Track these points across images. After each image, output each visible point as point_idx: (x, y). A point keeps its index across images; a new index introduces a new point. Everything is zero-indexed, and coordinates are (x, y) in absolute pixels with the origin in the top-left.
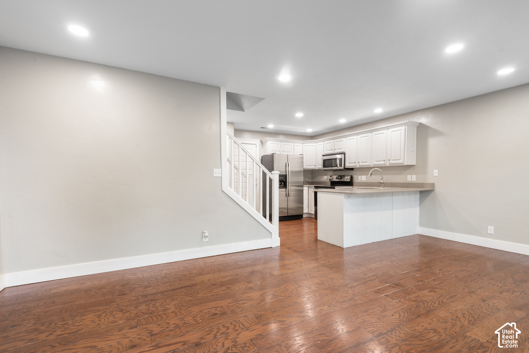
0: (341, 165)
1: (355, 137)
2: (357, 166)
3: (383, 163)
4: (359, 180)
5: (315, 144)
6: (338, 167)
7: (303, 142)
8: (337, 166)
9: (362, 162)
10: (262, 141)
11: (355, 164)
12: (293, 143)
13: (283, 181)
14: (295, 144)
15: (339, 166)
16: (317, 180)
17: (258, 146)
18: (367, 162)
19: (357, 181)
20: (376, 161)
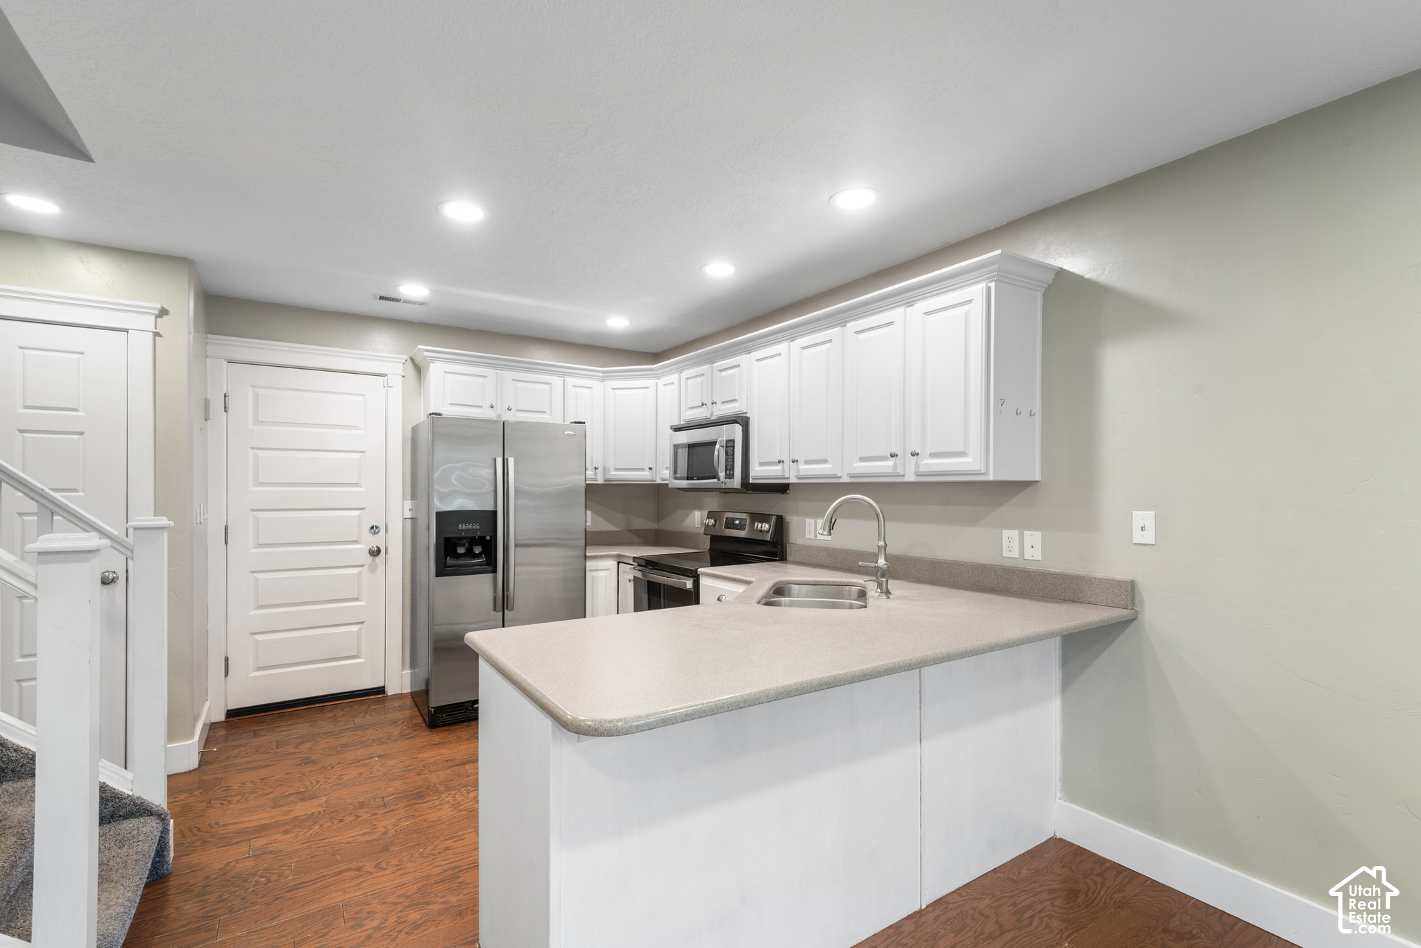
0: (730, 470)
1: (782, 347)
2: (788, 478)
3: (890, 470)
4: (807, 536)
5: (650, 382)
6: (719, 480)
7: (603, 372)
8: (715, 476)
9: (807, 462)
10: (418, 360)
11: (783, 470)
12: (562, 375)
13: (481, 541)
14: (571, 381)
15: (722, 475)
16: (670, 524)
17: (396, 381)
18: (825, 461)
19: (800, 541)
20: (862, 459)
